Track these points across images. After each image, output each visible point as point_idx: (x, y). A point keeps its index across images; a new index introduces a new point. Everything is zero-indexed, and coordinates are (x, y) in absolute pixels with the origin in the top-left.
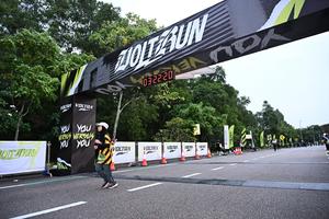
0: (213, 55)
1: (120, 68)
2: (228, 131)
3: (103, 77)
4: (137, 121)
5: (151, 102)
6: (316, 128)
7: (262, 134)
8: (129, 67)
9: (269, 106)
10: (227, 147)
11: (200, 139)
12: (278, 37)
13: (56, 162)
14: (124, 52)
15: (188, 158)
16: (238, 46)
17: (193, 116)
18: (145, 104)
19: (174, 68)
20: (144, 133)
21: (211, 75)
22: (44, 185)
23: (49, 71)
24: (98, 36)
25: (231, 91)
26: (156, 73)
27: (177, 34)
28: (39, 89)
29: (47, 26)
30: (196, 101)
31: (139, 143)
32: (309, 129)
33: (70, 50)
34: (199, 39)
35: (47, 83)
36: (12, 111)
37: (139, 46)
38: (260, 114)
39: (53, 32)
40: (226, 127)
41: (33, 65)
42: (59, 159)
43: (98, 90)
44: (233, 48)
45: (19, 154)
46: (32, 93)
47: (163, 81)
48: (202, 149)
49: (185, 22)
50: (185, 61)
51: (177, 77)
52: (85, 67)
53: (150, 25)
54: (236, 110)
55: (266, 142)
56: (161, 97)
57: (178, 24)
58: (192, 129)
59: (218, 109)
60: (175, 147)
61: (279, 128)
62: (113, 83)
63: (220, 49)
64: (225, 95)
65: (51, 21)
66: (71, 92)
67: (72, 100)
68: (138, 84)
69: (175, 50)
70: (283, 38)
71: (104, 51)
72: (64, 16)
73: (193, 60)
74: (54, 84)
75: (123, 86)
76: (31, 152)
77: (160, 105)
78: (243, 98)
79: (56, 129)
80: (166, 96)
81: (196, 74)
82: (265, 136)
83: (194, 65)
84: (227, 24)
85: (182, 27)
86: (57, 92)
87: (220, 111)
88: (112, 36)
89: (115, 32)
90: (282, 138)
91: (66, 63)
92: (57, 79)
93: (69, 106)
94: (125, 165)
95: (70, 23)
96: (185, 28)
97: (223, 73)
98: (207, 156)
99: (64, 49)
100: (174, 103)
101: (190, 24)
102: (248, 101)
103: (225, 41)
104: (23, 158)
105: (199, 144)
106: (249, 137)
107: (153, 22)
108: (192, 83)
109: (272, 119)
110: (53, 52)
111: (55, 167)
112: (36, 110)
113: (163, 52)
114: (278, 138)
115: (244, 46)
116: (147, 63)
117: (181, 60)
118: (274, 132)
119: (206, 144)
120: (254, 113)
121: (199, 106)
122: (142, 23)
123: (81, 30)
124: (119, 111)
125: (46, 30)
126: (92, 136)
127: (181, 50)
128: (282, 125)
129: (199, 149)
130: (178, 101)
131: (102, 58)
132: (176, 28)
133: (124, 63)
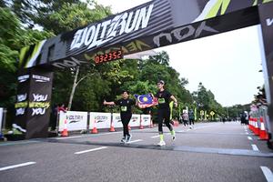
3: (60, 53)
4: (91, 94)
5: (105, 78)
6: (240, 106)
8: (84, 46)
9: (203, 87)
13: (11, 128)
14: (79, 32)
16: (177, 33)
17: (140, 91)
18: (100, 80)
19: (123, 48)
20: (97, 105)
23: (9, 44)
24: (58, 16)
25: (173, 73)
26: (107, 52)
27: (126, 19)
30: (143, 79)
31: (91, 113)
32: (234, 107)
33: (32, 26)
34: (144, 26)
35: (7, 56)
37: (93, 27)
38: (196, 93)
39: (16, 8)
42: (14, 125)
43: (55, 64)
44: (172, 35)
47: (112, 60)
48: (146, 120)
49: (134, 10)
50: (132, 43)
51: (125, 57)
52: (44, 42)
55: (199, 116)
56: (113, 74)
57: (128, 11)
61: (210, 105)
62: (69, 58)
63: (161, 35)
64: (168, 75)
66: (30, 64)
67: (30, 71)
68: (92, 61)
69: (124, 33)
73: (139, 43)
74: (14, 57)
75: (78, 62)
77: (112, 81)
78: (183, 80)
80: (117, 74)
82: (198, 111)
83: (140, 48)
84: (168, 15)
85: (131, 14)
86: (16, 64)
89: (75, 14)
91: (27, 38)
92: (17, 52)
93: (27, 77)
94: (78, 132)
96: (134, 15)
97: (167, 57)
98: (150, 127)
99: (26, 25)
100: (124, 80)
101: (138, 11)
102: (186, 82)
105: (143, 116)
108: (141, 64)
109: (205, 98)
110: (14, 27)
111: (11, 132)
113: (114, 34)
114: (209, 113)
115: (182, 34)
117: (130, 42)
118: (206, 108)
119: (149, 116)
120: (191, 92)
121: (145, 84)
123: (43, 9)
124: (75, 85)
125: (9, 6)
126: (48, 105)
127: (130, 34)
128: (213, 103)
129: (143, 121)
130: (128, 79)
131: (60, 36)
132: (126, 14)
133: (79, 42)
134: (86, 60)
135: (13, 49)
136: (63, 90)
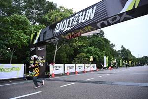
0: (99, 25)
1: (57, 31)
2: (105, 59)
3: (49, 35)
4: (64, 55)
5: (71, 46)
7: (121, 61)
8: (61, 31)
9: (124, 48)
10: (105, 66)
11: (93, 63)
12: (128, 16)
13: (28, 73)
14: (58, 24)
15: (87, 72)
16: (110, 20)
17: (89, 52)
18: (68, 47)
19: (81, 30)
20: (68, 60)
21: (97, 34)
22: (23, 84)
23: (25, 33)
24: (47, 17)
25: (107, 41)
26: (73, 33)
27: (82, 15)
28: (21, 40)
29: (24, 12)
30: (91, 46)
31: (65, 65)
32: (142, 58)
33: (34, 23)
34: (92, 17)
35: (24, 38)
36: (9, 50)
37: (65, 21)
38: (120, 51)
39: (27, 15)
40: (105, 57)
41: (18, 30)
42: (30, 72)
43: (47, 41)
45: (12, 70)
46: (17, 42)
47: (76, 37)
48: (94, 67)
49: (86, 10)
50: (86, 27)
51: (82, 35)
52: (41, 30)
53: (70, 11)
54: (109, 49)
55: (123, 64)
56: (75, 44)
57: (83, 11)
58: (89, 58)
59: (100, 49)
60: (82, 67)
61: (128, 58)
62: (53, 38)
64: (104, 43)
65: (26, 10)
66: (35, 42)
67: (35, 45)
68: (65, 38)
69: (81, 22)
70: (131, 17)
71: (49, 23)
72: (32, 8)
73: (89, 27)
74: (27, 38)
75: (58, 39)
76: (18, 69)
77: (75, 47)
78: (112, 44)
79: (28, 58)
80: (77, 43)
81: (91, 34)
82: (123, 62)
83: (90, 29)
84: (105, 11)
85: (84, 12)
86: (29, 42)
87: (102, 50)
88: (53, 17)
89: (55, 15)
90: (130, 62)
91: (33, 29)
92: (28, 36)
93: (34, 48)
94: (59, 75)
95: (34, 11)
96: (86, 13)
97: (103, 33)
98: (96, 71)
99: (32, 23)
100: (81, 47)
101: (88, 11)
102: (114, 46)
103: (104, 18)
104: (14, 72)
105: (92, 65)
106: (115, 62)
107: (71, 10)
108: (89, 38)
109: (125, 54)
110: (27, 24)
111: (28, 75)
112: (19, 50)
113: (76, 23)
114: (128, 62)
115: (113, 20)
116: (69, 28)
117: (84, 27)
118: (126, 59)
119: (95, 65)
120: (117, 51)
121: (92, 48)
122: (66, 10)
123: (39, 14)
124: (56, 50)
125: (24, 14)
126: (44, 62)
127: (84, 23)
128: (130, 56)
129: (92, 67)
130: (83, 46)
131: (49, 27)
132: (82, 13)
133: (58, 29)
134: (62, 38)
135: (27, 35)
136: (50, 53)
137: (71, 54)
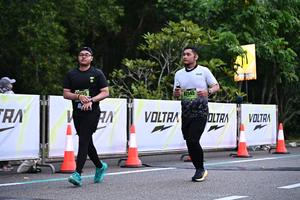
137: (103, 28)
